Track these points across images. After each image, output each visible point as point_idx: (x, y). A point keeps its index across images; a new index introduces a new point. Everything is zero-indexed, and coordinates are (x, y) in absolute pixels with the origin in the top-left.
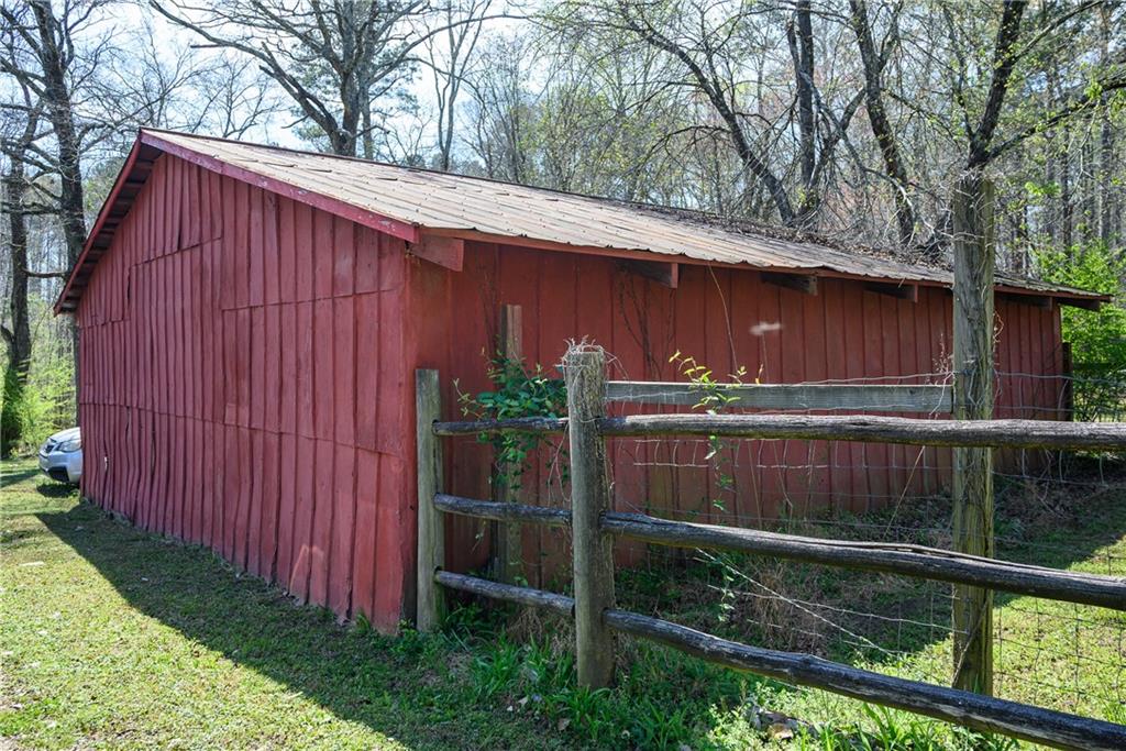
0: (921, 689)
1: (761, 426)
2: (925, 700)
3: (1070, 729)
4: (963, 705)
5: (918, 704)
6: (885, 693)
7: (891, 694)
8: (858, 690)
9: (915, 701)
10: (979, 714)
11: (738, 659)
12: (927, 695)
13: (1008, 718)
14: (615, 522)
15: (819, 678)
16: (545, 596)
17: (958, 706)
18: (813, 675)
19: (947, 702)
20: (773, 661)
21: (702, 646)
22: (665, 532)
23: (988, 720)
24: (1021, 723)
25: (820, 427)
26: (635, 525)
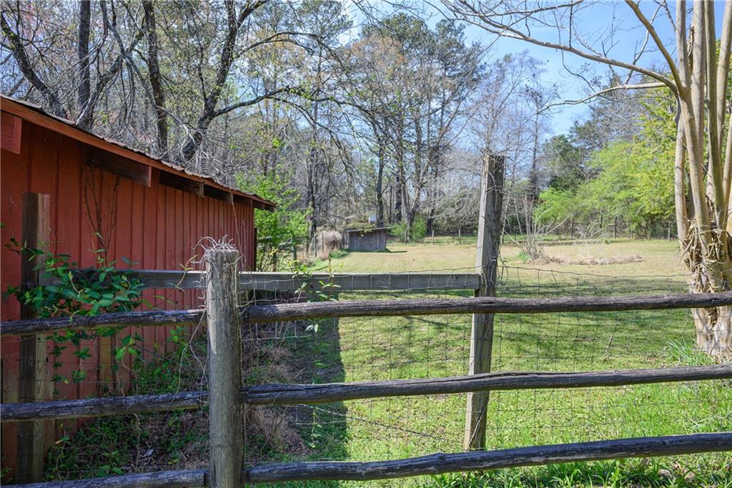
0: (518, 452)
1: (415, 307)
2: (522, 458)
3: (596, 449)
4: (544, 455)
5: (519, 462)
6: (499, 462)
7: (503, 461)
8: (482, 465)
9: (516, 461)
10: (553, 456)
11: (392, 471)
12: (523, 455)
13: (567, 454)
14: (264, 394)
15: (455, 465)
16: (161, 476)
17: (542, 456)
18: (451, 465)
19: (534, 455)
20: (419, 465)
21: (358, 471)
22: (321, 394)
23: (557, 458)
24: (573, 454)
25: (461, 306)
26: (288, 393)
